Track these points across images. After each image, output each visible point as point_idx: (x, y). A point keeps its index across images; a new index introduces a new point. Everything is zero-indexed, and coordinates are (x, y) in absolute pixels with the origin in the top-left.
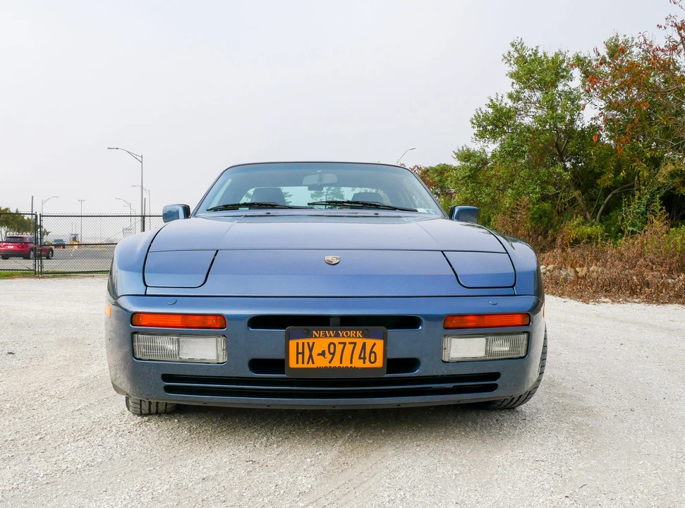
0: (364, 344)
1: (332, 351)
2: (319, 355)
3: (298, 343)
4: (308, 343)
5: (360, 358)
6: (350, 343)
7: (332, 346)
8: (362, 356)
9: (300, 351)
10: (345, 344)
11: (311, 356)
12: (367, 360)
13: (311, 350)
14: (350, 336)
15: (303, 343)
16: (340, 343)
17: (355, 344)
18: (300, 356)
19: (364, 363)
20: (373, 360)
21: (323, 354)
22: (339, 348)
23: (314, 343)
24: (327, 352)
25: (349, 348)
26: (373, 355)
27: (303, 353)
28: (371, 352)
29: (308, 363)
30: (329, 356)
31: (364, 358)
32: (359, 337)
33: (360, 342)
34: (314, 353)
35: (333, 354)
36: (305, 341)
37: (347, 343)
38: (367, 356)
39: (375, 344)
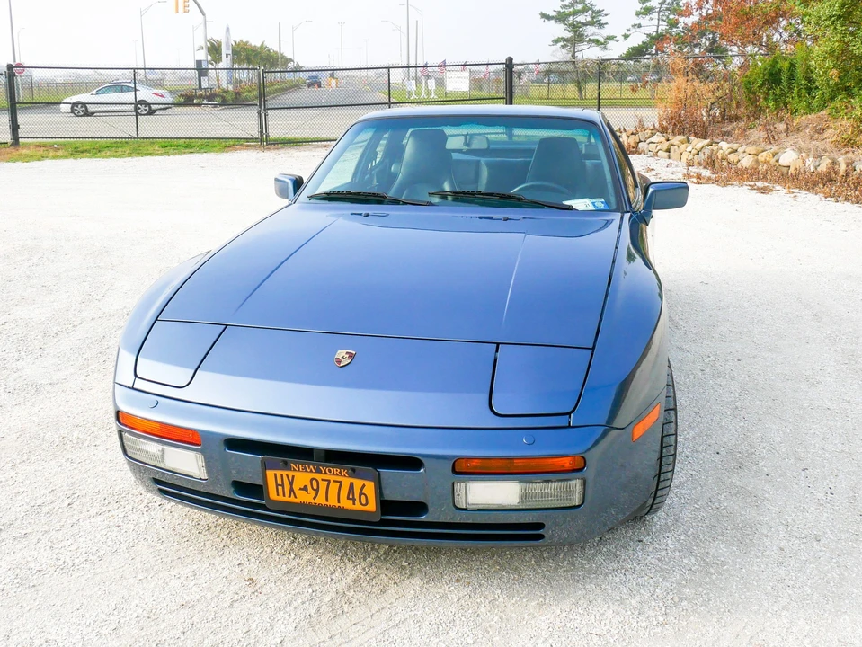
0: (352, 484)
1: (315, 487)
2: (300, 489)
3: (275, 474)
4: (287, 476)
5: (348, 498)
6: (335, 481)
7: (314, 482)
8: (351, 496)
9: (279, 482)
10: (329, 481)
11: (292, 490)
12: (357, 501)
13: (291, 483)
14: (333, 474)
15: (282, 475)
16: (323, 480)
17: (341, 482)
18: (280, 488)
19: (354, 504)
20: (364, 502)
21: (305, 488)
22: (323, 485)
23: (293, 477)
24: (309, 488)
25: (334, 487)
26: (363, 497)
27: (283, 485)
28: (361, 494)
29: (290, 496)
30: (312, 492)
31: (354, 499)
32: (345, 476)
33: (347, 481)
34: (296, 487)
35: (317, 490)
36: (285, 473)
37: (332, 481)
38: (357, 496)
39: (364, 486)
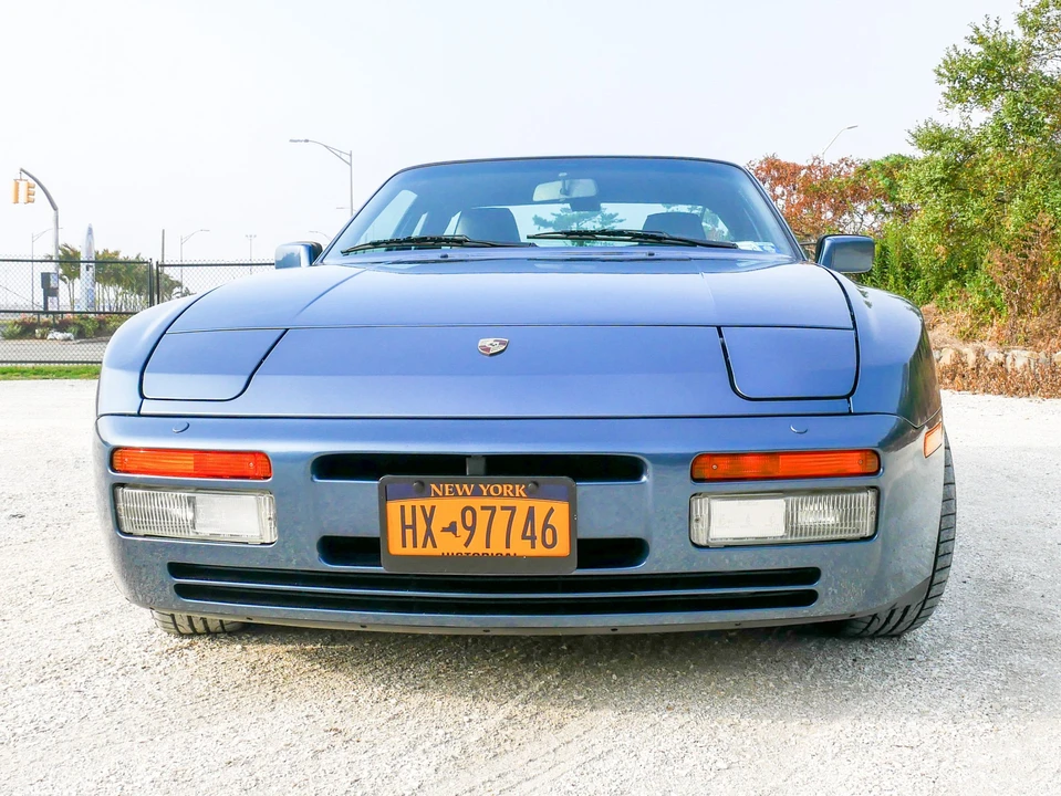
0: (531, 510)
1: (469, 524)
2: (444, 530)
3: (403, 507)
4: (423, 507)
5: (524, 537)
6: (503, 508)
7: (469, 513)
8: (528, 534)
9: (409, 522)
10: (493, 509)
11: (429, 533)
12: (538, 542)
13: (429, 521)
14: (502, 495)
15: (413, 507)
16: (483, 508)
17: (513, 509)
18: (409, 532)
19: (533, 547)
20: (549, 541)
21: (452, 528)
22: (483, 517)
23: (433, 508)
24: (459, 526)
25: (502, 518)
26: (549, 532)
27: (413, 527)
28: (546, 526)
29: (424, 546)
30: (463, 533)
31: (533, 538)
32: (521, 496)
33: (522, 506)
34: (436, 528)
35: (472, 529)
36: (418, 503)
37: (498, 509)
38: (538, 534)
39: (552, 510)
